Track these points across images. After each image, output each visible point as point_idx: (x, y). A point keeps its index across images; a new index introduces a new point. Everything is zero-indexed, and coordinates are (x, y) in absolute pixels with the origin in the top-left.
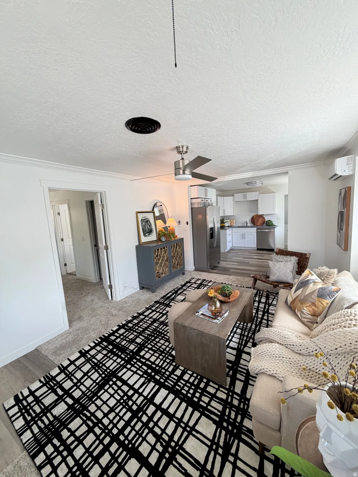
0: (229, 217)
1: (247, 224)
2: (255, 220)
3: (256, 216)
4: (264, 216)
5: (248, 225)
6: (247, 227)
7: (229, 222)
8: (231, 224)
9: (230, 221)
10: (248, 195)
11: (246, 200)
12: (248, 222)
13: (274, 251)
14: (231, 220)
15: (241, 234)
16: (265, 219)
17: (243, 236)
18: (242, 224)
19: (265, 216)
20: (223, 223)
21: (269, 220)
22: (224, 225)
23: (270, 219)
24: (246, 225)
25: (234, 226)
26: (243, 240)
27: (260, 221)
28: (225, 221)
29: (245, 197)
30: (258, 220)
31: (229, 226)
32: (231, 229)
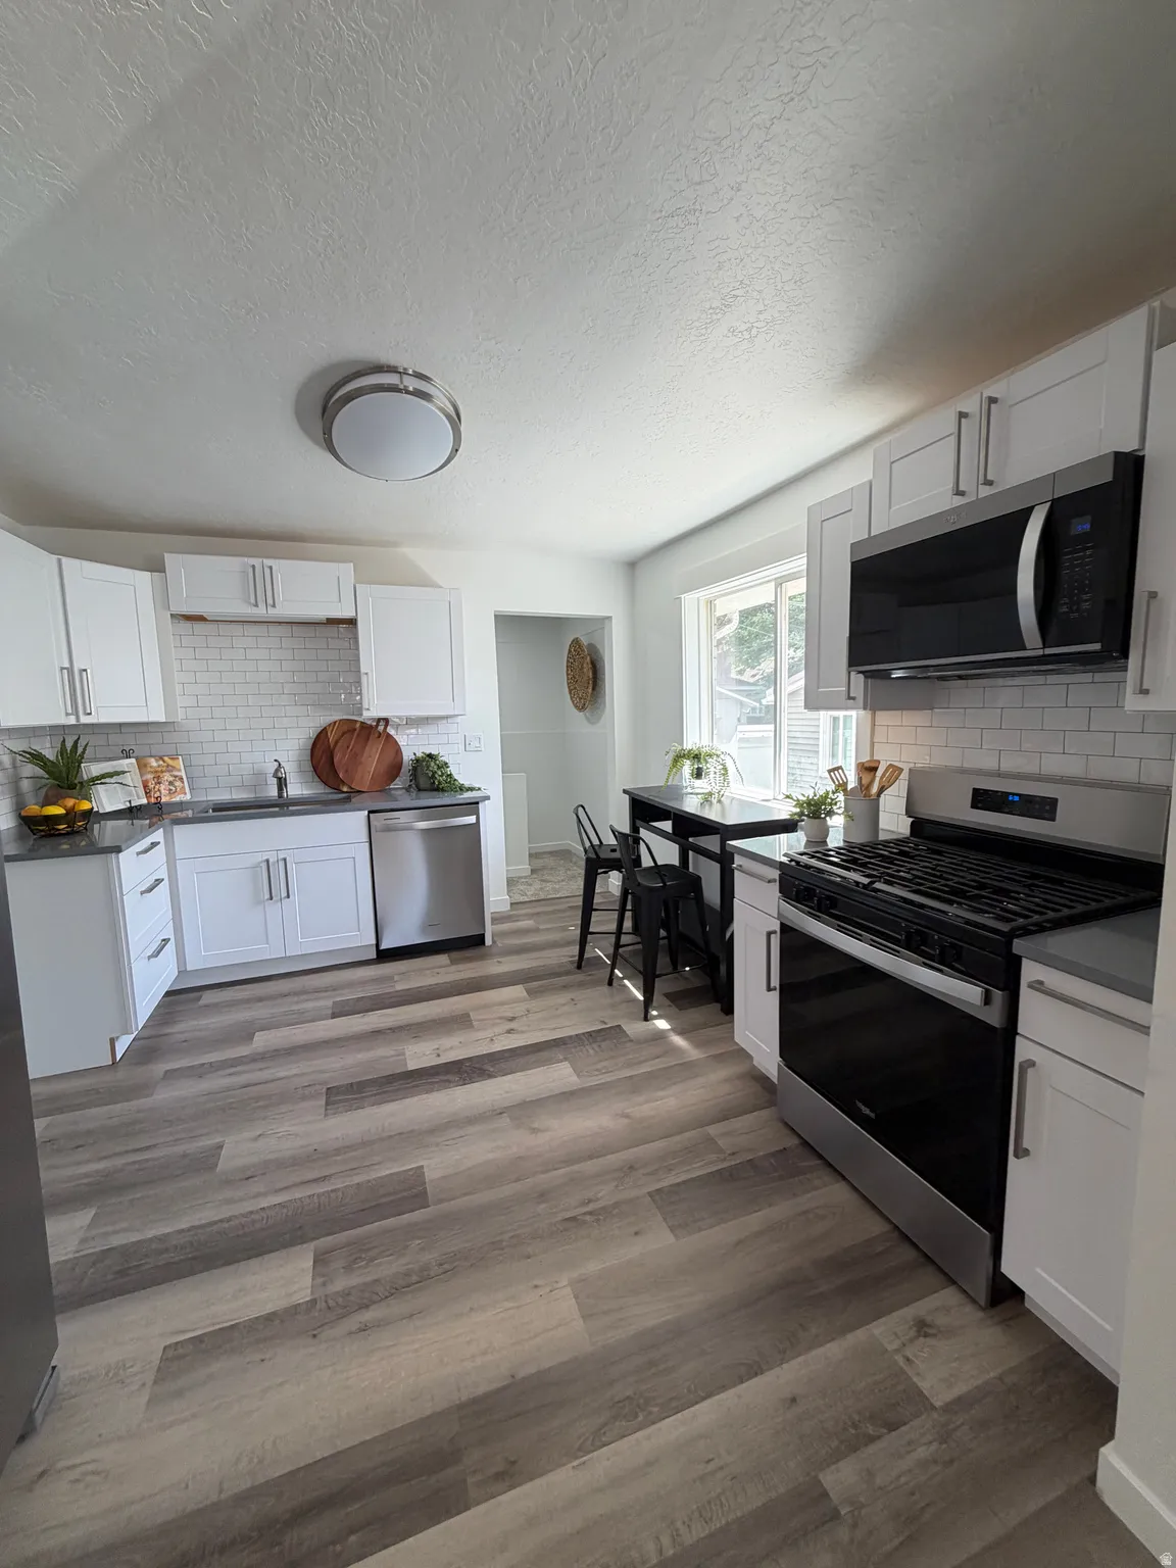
0: (127, 738)
1: (282, 783)
2: (336, 760)
3: (345, 728)
4: (391, 731)
5: (295, 790)
6: (282, 806)
7: (133, 778)
8: (147, 793)
9: (142, 766)
10: (278, 577)
11: (271, 611)
12: (290, 770)
13: (483, 943)
14: (153, 763)
15: (257, 866)
16: (398, 751)
17: (272, 881)
18: (243, 786)
19: (397, 727)
20: (72, 787)
21: (430, 756)
22: (85, 806)
23: (434, 752)
24: (274, 792)
25: (181, 806)
26: (273, 909)
27: (372, 760)
28: (91, 769)
29: (259, 586)
30: (355, 757)
31: (131, 812)
32: (158, 835)
